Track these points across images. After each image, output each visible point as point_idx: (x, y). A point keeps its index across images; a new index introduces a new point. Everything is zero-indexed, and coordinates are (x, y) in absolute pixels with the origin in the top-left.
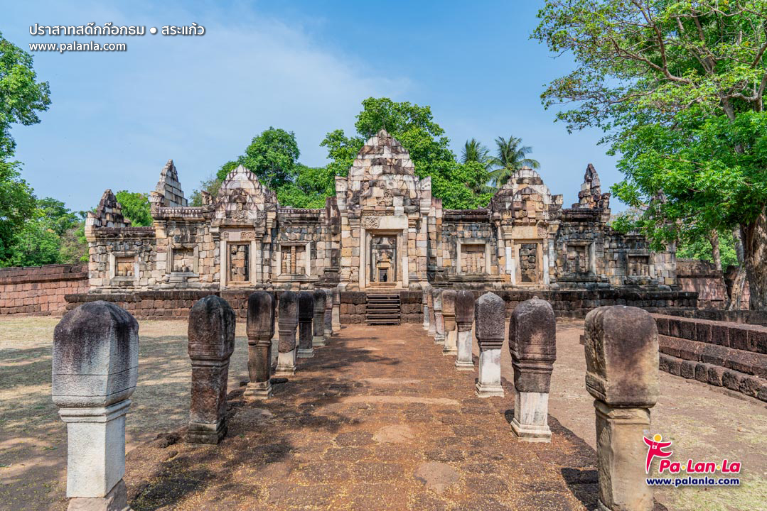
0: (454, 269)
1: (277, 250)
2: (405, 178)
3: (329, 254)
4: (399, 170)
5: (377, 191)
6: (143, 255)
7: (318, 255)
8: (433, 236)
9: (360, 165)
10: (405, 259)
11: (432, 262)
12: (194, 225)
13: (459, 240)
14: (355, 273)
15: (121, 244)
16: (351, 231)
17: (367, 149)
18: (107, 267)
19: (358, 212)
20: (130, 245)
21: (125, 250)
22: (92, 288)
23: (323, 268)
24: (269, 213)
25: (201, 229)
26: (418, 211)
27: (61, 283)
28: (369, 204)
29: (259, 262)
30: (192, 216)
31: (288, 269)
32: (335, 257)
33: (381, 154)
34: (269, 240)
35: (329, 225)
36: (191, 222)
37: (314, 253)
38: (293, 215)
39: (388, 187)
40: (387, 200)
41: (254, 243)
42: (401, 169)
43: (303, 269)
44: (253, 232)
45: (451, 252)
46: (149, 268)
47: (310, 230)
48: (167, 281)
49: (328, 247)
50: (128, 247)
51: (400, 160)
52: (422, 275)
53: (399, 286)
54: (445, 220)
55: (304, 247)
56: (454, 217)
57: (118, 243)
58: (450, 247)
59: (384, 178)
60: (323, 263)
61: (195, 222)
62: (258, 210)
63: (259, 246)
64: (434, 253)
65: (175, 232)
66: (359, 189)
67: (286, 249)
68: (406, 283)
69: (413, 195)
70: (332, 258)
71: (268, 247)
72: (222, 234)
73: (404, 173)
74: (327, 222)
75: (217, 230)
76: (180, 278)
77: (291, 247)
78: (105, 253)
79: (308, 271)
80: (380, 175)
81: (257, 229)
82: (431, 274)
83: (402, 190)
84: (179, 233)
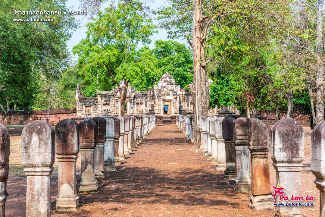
0: (188, 110)
1: (135, 104)
2: (173, 86)
3: (151, 105)
4: (171, 83)
5: (165, 89)
6: (94, 106)
7: (147, 106)
8: (182, 100)
9: (160, 82)
10: (173, 108)
11: (181, 108)
12: (109, 97)
13: (190, 101)
14: (159, 111)
15: (87, 102)
16: (158, 100)
17: (162, 78)
18: (83, 110)
19: (160, 95)
20: (90, 103)
21: (88, 104)
22: (78, 116)
23: (149, 110)
24: (133, 93)
25: (112, 98)
26: (176, 95)
27: (64, 114)
28: (163, 93)
29: (130, 108)
30: (109, 94)
31: (138, 110)
32: (153, 106)
33: (166, 79)
34: (132, 101)
35: (151, 97)
36: (109, 96)
37: (146, 105)
38: (140, 94)
39: (168, 88)
40: (168, 92)
41: (128, 102)
42: (172, 83)
43: (143, 110)
44: (128, 99)
45: (187, 105)
46: (96, 110)
47: (145, 98)
48: (102, 114)
49: (150, 103)
50: (89, 103)
51: (171, 81)
52: (178, 112)
53: (171, 115)
54: (185, 95)
55: (143, 103)
56: (188, 94)
57: (86, 102)
58: (187, 103)
59: (167, 86)
60: (149, 108)
61: (110, 96)
62: (130, 92)
63: (130, 103)
64: (182, 105)
65: (104, 99)
66: (160, 89)
67: (137, 104)
68: (173, 114)
69: (175, 90)
70: (152, 107)
71: (132, 103)
72: (119, 100)
73: (173, 84)
74: (150, 96)
75: (117, 98)
76: (106, 113)
77: (139, 103)
78: (82, 105)
79: (144, 110)
80: (166, 85)
81: (129, 98)
82: (180, 111)
83: (172, 89)
84: (105, 99)
